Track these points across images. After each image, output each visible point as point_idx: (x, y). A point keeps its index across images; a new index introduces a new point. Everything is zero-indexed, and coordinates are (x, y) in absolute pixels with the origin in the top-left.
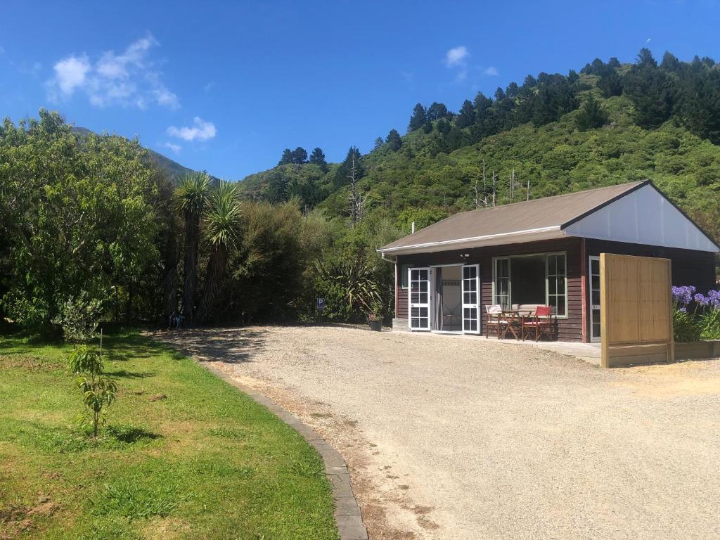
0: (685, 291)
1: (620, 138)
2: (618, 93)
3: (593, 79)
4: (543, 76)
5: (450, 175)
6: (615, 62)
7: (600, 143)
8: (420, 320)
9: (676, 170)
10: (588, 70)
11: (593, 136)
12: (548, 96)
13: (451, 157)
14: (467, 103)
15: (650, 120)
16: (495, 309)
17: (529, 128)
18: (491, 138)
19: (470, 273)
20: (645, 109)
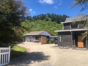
0: (47, 39)
1: (50, 22)
2: (50, 17)
3: (47, 15)
4: (42, 14)
5: (31, 25)
6: (50, 14)
7: (48, 23)
8: (28, 41)
9: (55, 26)
10: (47, 14)
11: (47, 22)
12: (43, 17)
13: (31, 23)
14: (33, 16)
15: (53, 21)
16: (34, 40)
17: (40, 20)
18: (36, 21)
19: (32, 37)
20: (52, 20)
